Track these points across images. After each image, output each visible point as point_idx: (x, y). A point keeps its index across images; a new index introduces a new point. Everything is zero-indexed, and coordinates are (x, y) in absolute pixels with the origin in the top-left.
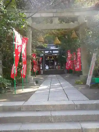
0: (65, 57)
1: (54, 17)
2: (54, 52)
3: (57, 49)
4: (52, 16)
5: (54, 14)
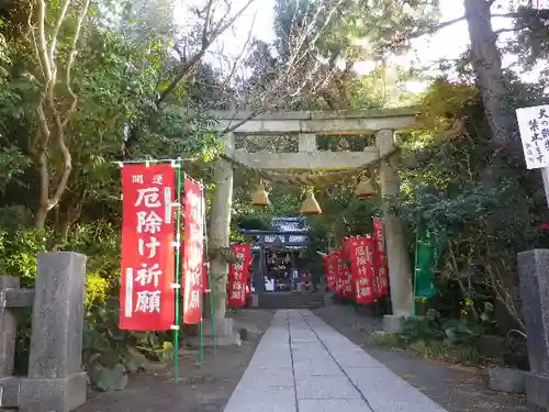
1: (301, 132)
2: (293, 239)
4: (298, 129)
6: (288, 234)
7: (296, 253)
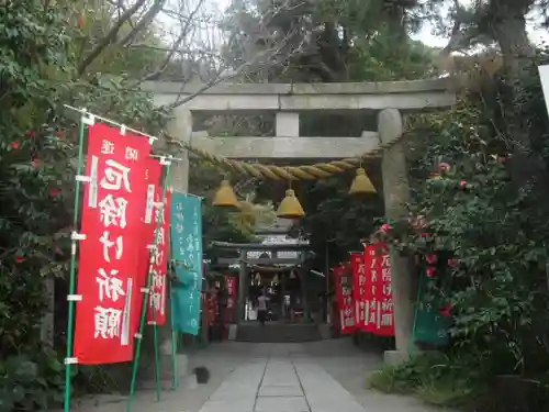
0: (322, 274)
1: (279, 110)
2: (281, 255)
3: (293, 242)
4: (277, 107)
5: (283, 100)
6: (275, 249)
7: (287, 272)
